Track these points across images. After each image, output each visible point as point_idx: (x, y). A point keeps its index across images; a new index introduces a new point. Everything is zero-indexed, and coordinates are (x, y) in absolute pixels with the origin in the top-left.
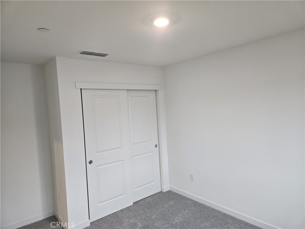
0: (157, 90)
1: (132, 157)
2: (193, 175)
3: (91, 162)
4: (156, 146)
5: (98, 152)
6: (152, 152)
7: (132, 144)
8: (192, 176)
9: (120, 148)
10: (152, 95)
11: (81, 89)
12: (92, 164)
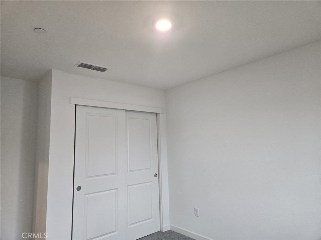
0: (158, 113)
1: (128, 186)
2: (198, 209)
3: (79, 188)
4: (156, 175)
5: (89, 177)
6: (151, 182)
7: (128, 171)
8: (196, 210)
9: (115, 174)
10: (153, 118)
11: (76, 105)
12: (81, 191)
